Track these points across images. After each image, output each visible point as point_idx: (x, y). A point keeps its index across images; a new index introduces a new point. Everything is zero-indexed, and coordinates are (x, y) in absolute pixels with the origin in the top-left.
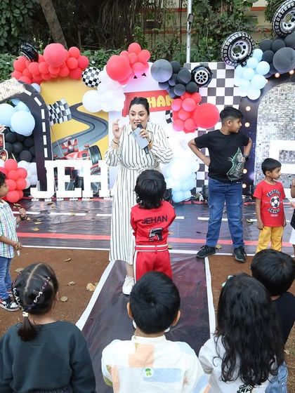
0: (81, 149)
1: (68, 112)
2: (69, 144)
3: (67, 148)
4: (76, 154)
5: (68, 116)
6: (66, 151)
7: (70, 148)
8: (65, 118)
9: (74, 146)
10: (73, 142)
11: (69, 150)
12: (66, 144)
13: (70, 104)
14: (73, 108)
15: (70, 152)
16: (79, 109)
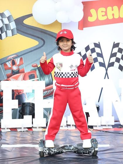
0: (28, 69)
1: (13, 25)
2: (14, 63)
3: (10, 68)
4: (21, 76)
5: (12, 30)
6: (9, 72)
7: (15, 68)
8: (9, 32)
9: (19, 65)
10: (18, 61)
11: (13, 71)
12: (9, 64)
13: (16, 16)
14: (19, 21)
15: (14, 73)
16: (27, 22)
